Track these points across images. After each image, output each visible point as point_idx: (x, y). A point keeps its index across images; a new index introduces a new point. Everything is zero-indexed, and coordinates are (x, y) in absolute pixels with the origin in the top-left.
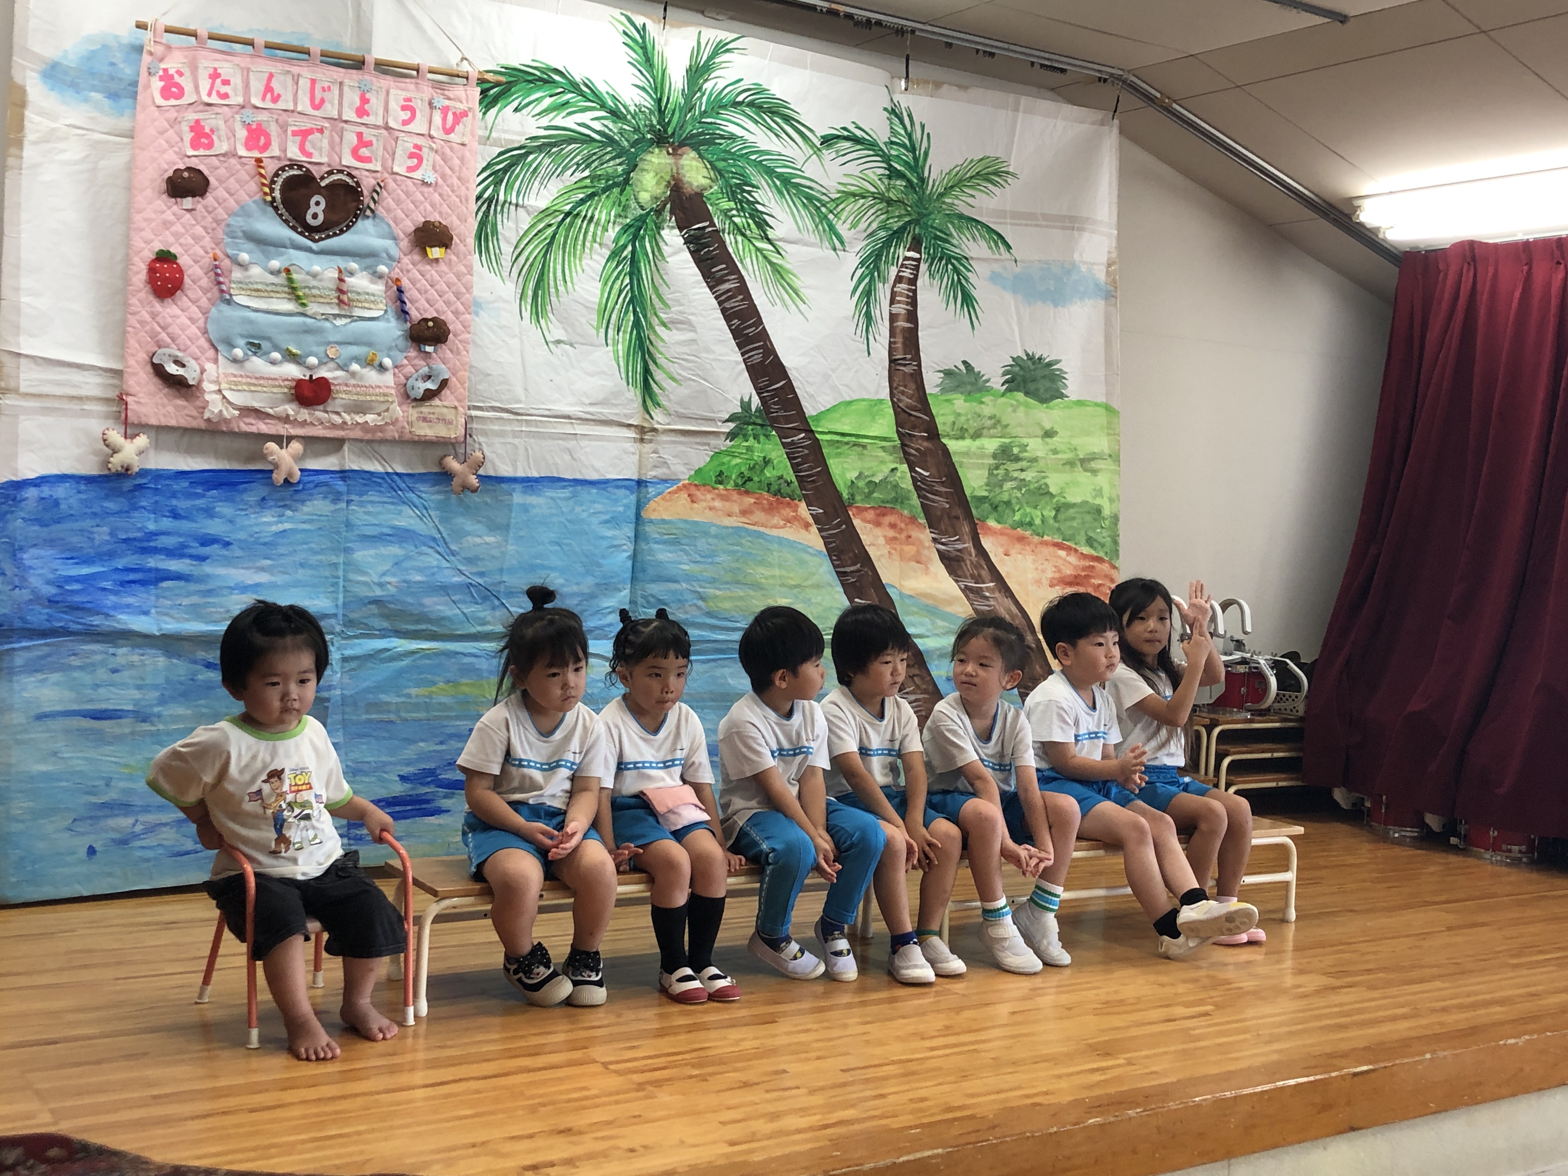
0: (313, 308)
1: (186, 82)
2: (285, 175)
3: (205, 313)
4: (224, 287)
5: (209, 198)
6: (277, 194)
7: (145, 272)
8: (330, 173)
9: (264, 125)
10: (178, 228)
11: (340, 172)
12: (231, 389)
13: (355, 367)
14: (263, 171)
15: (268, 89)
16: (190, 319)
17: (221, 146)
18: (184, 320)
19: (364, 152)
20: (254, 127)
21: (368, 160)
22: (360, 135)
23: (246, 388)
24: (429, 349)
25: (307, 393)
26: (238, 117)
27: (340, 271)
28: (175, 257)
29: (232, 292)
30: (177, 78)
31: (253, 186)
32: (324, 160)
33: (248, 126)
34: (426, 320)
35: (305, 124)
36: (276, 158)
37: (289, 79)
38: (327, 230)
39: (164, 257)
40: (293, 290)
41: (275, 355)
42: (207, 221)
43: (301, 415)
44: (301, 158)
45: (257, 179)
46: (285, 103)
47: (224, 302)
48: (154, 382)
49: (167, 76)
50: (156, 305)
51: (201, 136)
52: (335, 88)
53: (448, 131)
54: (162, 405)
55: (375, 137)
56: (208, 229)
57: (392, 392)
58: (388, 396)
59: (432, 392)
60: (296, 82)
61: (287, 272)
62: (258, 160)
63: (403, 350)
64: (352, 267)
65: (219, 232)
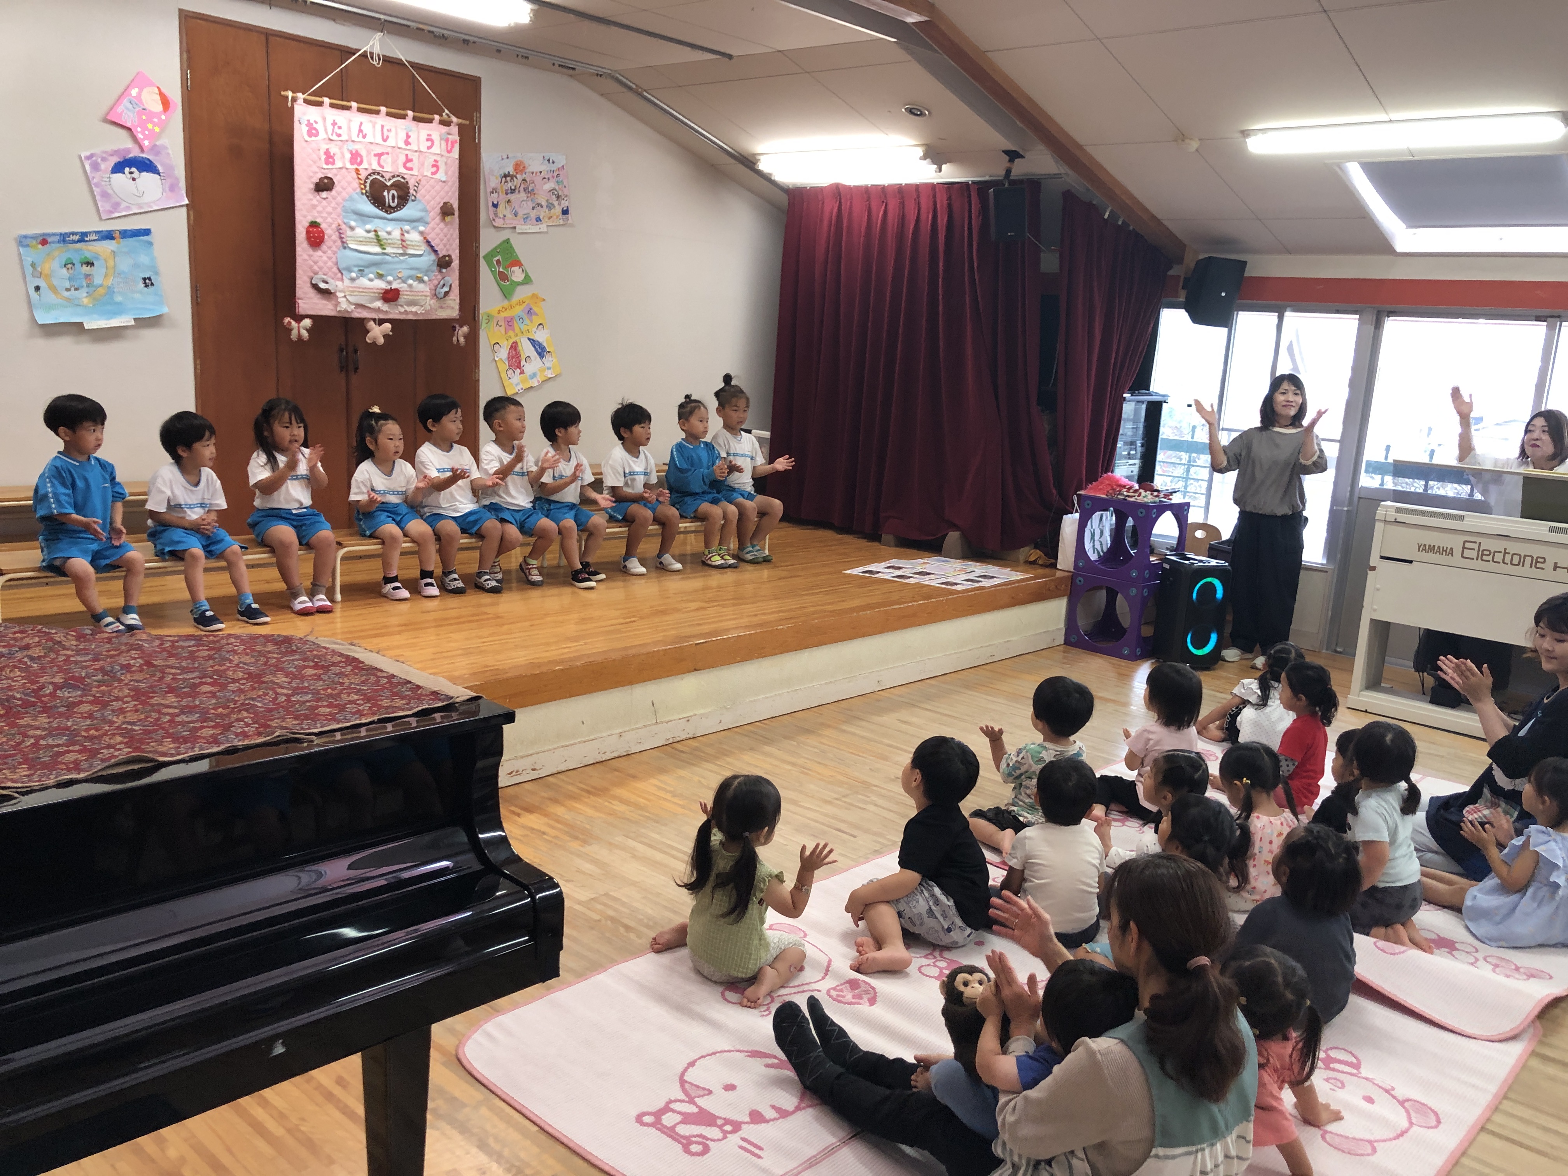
0: (389, 250)
1: (319, 127)
2: (371, 178)
3: (335, 253)
4: (344, 240)
5: (334, 192)
6: (368, 188)
7: (305, 233)
8: (393, 177)
9: (360, 151)
10: (319, 208)
11: (398, 176)
12: (351, 296)
13: (410, 282)
14: (360, 176)
15: (360, 131)
16: (328, 257)
17: (339, 164)
18: (325, 258)
19: (409, 165)
20: (354, 152)
21: (411, 169)
22: (407, 155)
23: (357, 294)
24: (444, 270)
25: (389, 296)
26: (345, 147)
27: (402, 229)
28: (319, 224)
29: (348, 242)
30: (315, 125)
31: (356, 184)
32: (389, 170)
33: (351, 152)
34: (445, 256)
35: (379, 150)
36: (366, 169)
37: (370, 125)
38: (393, 208)
39: (314, 225)
40: (379, 241)
41: (371, 276)
42: (333, 204)
43: (385, 307)
44: (378, 169)
45: (357, 180)
46: (369, 139)
47: (345, 248)
48: (312, 292)
49: (309, 124)
50: (311, 252)
51: (329, 158)
52: (393, 130)
53: (449, 152)
54: (316, 304)
55: (414, 156)
56: (334, 209)
57: (428, 294)
58: (426, 296)
59: (446, 293)
60: (374, 127)
61: (376, 231)
62: (357, 170)
63: (433, 272)
64: (407, 227)
65: (339, 210)
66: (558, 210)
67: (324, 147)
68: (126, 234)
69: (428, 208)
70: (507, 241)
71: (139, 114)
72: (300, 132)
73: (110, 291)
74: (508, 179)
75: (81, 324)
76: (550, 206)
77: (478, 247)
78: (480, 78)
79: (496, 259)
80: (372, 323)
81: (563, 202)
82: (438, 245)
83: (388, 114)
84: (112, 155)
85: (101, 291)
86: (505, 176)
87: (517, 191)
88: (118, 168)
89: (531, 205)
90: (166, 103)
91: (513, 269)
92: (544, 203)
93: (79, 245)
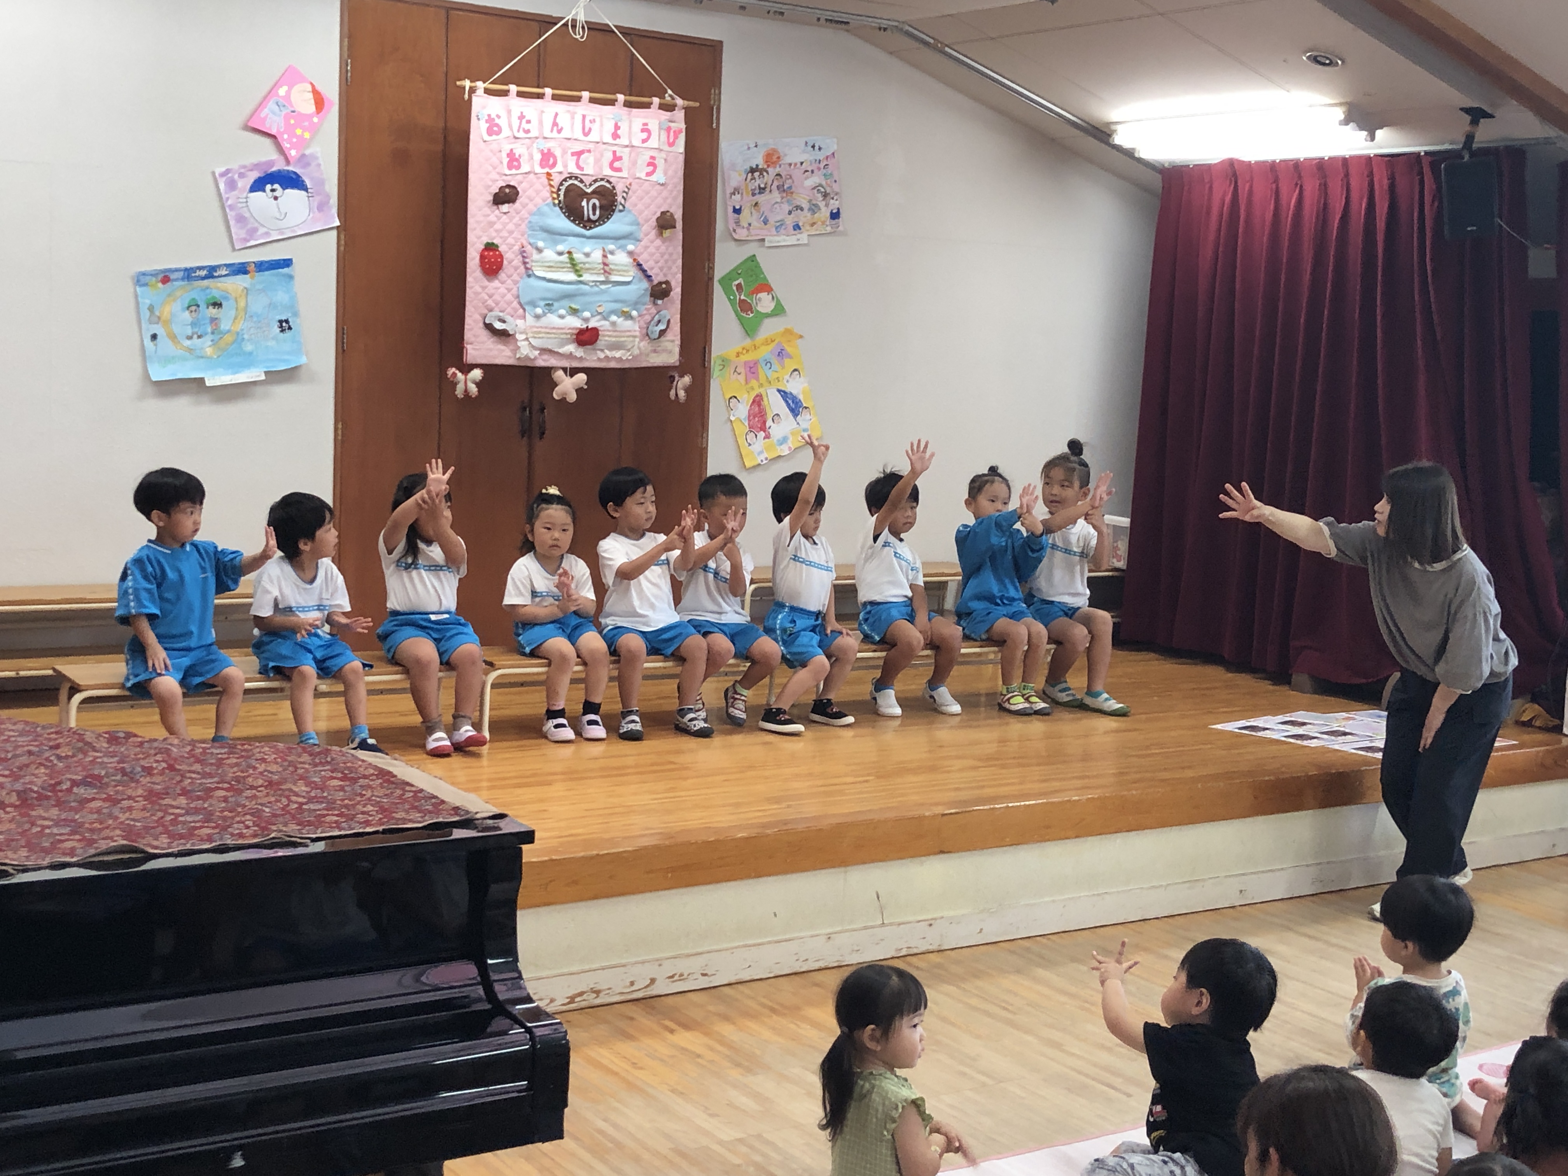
0: (586, 277)
1: (503, 122)
2: (566, 184)
3: (516, 282)
4: (528, 266)
5: (518, 204)
6: (562, 198)
7: (478, 258)
8: (595, 181)
9: (552, 151)
10: (498, 226)
11: (602, 179)
12: (535, 338)
13: (614, 318)
14: (552, 183)
15: (555, 124)
16: (507, 289)
17: (525, 168)
18: (503, 290)
19: (617, 164)
20: (546, 151)
21: (619, 170)
22: (614, 152)
23: (543, 335)
24: (660, 302)
25: (584, 337)
26: (535, 145)
27: (604, 250)
28: (497, 246)
29: (533, 268)
30: (497, 121)
31: (546, 193)
32: (591, 172)
33: (542, 152)
34: (660, 283)
35: (578, 147)
36: (561, 173)
37: (568, 116)
38: (594, 222)
39: (490, 247)
40: (574, 266)
41: (562, 312)
42: (517, 219)
43: (579, 352)
44: (576, 171)
45: (548, 188)
46: (565, 133)
47: (529, 276)
48: (484, 334)
49: (490, 120)
50: (485, 282)
51: (513, 160)
52: (598, 120)
53: (671, 145)
54: (491, 350)
55: (624, 153)
56: (518, 225)
57: (638, 334)
58: (635, 337)
59: (662, 333)
60: (573, 118)
61: (569, 253)
62: (549, 174)
63: (644, 304)
64: (611, 247)
65: (523, 226)
66: (825, 213)
67: (507, 148)
68: (262, 266)
69: (641, 220)
70: (753, 258)
71: (287, 118)
72: (478, 130)
73: (239, 338)
74: (756, 174)
75: (201, 381)
76: (814, 208)
77: (712, 269)
78: (721, 42)
79: (736, 282)
80: (561, 373)
81: (832, 201)
82: (652, 269)
83: (592, 100)
84: (251, 170)
85: (228, 338)
86: (752, 171)
87: (768, 190)
88: (258, 186)
89: (786, 208)
90: (320, 102)
91: (760, 295)
92: (805, 206)
93: (206, 282)
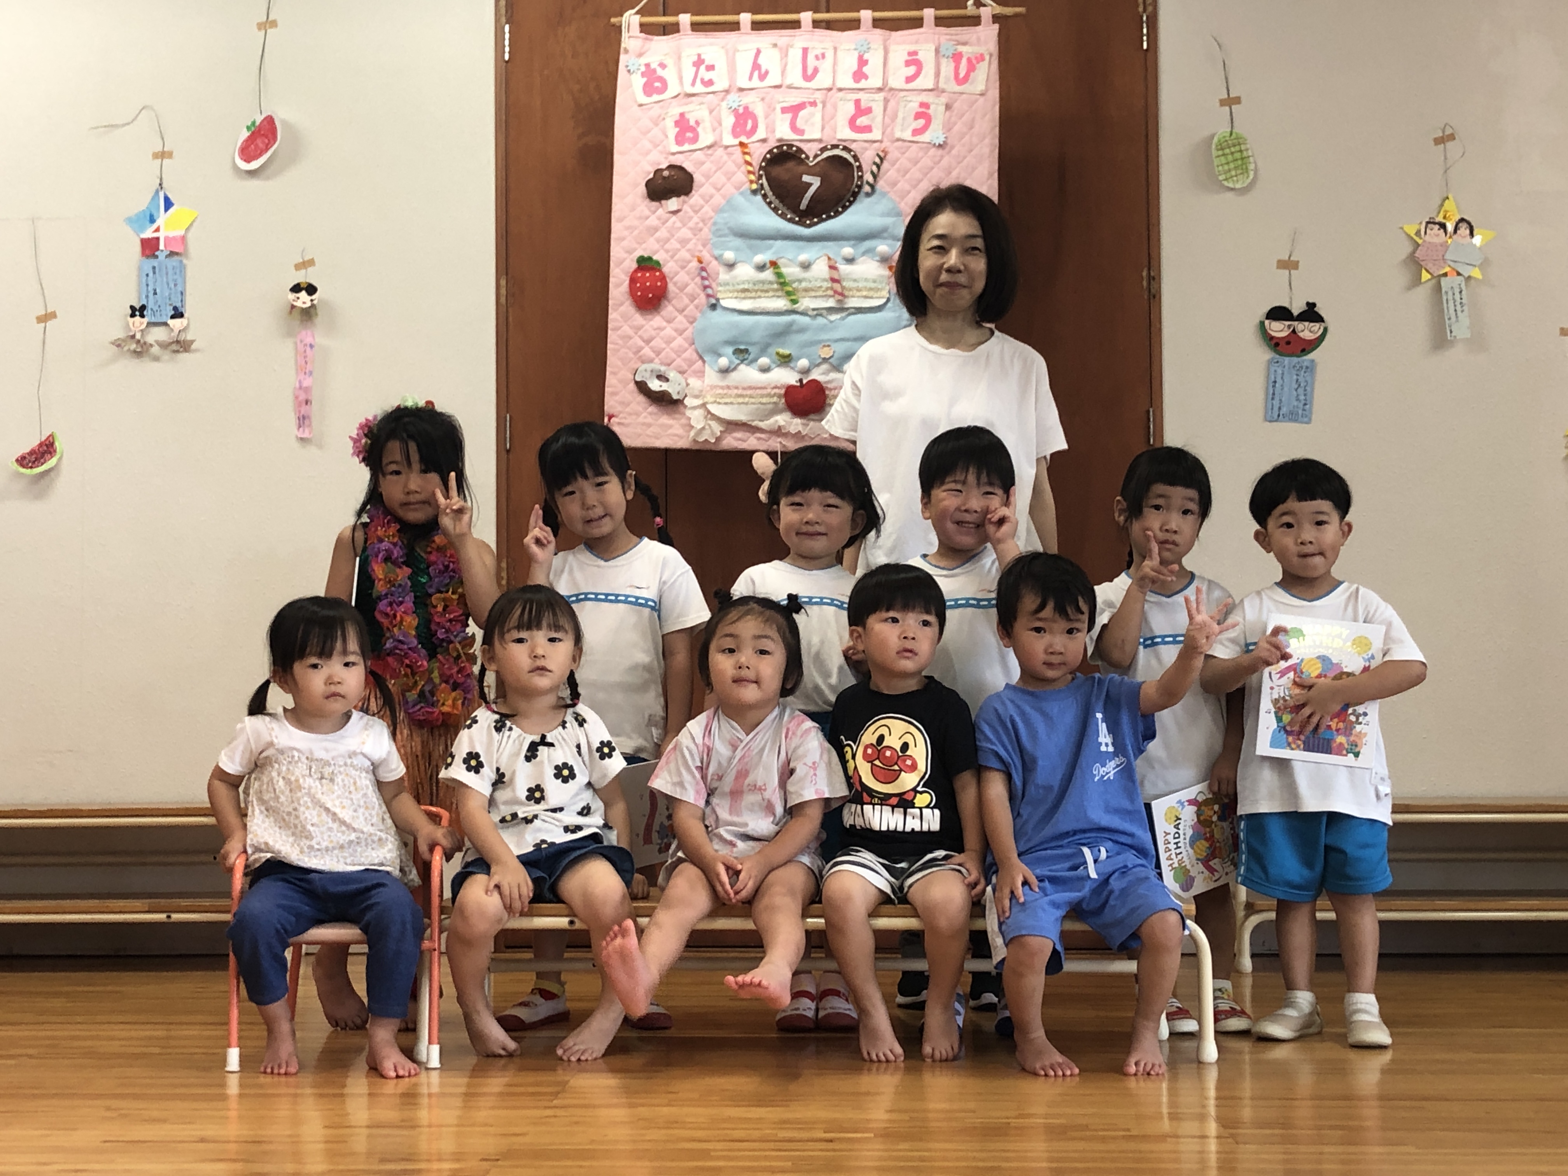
0: (807, 303)
1: (669, 75)
2: (773, 157)
3: (690, 319)
4: (711, 292)
5: (695, 198)
6: (765, 178)
7: (627, 282)
8: (823, 150)
9: (751, 108)
10: (663, 233)
11: (836, 146)
14: (748, 157)
15: (756, 66)
16: (676, 330)
17: (706, 138)
18: (669, 331)
19: (862, 121)
20: (741, 110)
21: (868, 129)
22: (857, 102)
23: (732, 400)
25: (802, 400)
26: (722, 103)
28: (659, 263)
29: (719, 296)
30: (660, 72)
31: (741, 176)
32: (817, 135)
33: (735, 111)
35: (793, 99)
36: (764, 141)
37: (776, 53)
38: (822, 213)
39: (646, 264)
40: (783, 285)
41: (765, 361)
42: (692, 221)
44: (791, 137)
45: (744, 167)
46: (773, 79)
47: (714, 307)
48: (637, 400)
49: (649, 73)
50: (638, 319)
51: (686, 130)
52: (829, 55)
53: (960, 80)
55: (876, 102)
56: (696, 231)
60: (785, 55)
61: (777, 266)
62: (745, 146)
64: (848, 251)
65: (704, 231)
72: (629, 90)
80: (765, 459)
83: (820, 25)
